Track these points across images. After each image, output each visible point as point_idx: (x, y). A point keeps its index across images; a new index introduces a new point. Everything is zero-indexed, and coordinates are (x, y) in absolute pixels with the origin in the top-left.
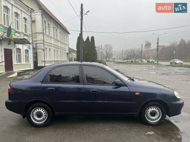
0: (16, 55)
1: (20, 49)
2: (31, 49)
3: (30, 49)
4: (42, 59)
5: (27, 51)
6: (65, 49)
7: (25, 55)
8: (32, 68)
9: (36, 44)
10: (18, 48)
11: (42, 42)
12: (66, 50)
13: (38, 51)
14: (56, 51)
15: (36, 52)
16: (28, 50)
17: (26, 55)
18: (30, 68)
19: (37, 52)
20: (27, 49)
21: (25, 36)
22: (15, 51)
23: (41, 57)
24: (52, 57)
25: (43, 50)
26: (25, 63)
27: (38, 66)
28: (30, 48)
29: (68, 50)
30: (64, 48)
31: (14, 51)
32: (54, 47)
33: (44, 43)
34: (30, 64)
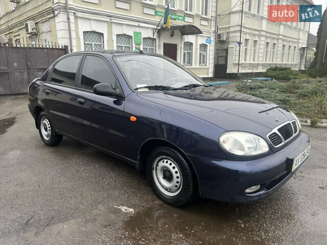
0: (185, 53)
1: (192, 44)
2: (213, 43)
3: (210, 43)
4: (235, 61)
5: (204, 47)
6: (299, 39)
7: (200, 54)
8: (211, 75)
9: (228, 33)
10: (189, 42)
11: (238, 28)
12: (299, 43)
13: (229, 46)
14: (270, 45)
15: (226, 48)
16: (207, 45)
17: (202, 53)
18: (208, 75)
19: (228, 48)
20: (205, 43)
21: (202, 21)
22: (183, 46)
23: (234, 57)
24: (258, 57)
25: (238, 43)
26: (198, 66)
27: (227, 72)
28: (211, 41)
29: (306, 42)
30: (295, 39)
31: (181, 48)
32: (267, 37)
33: (241, 31)
34: (208, 68)
